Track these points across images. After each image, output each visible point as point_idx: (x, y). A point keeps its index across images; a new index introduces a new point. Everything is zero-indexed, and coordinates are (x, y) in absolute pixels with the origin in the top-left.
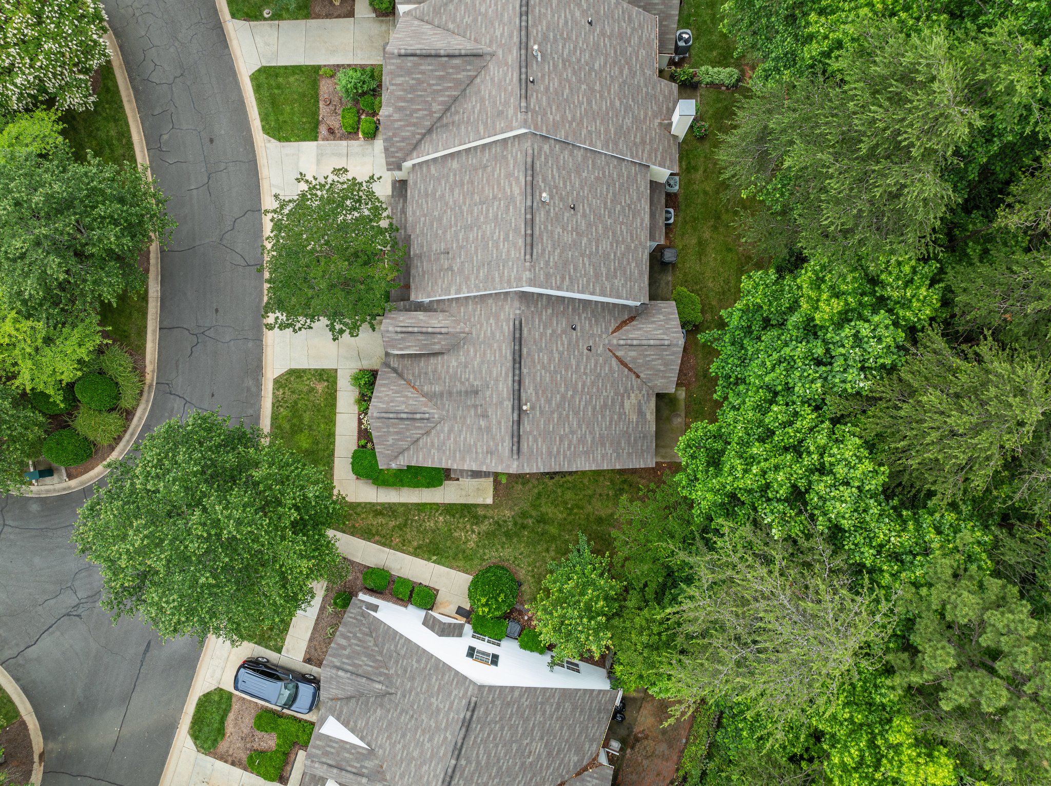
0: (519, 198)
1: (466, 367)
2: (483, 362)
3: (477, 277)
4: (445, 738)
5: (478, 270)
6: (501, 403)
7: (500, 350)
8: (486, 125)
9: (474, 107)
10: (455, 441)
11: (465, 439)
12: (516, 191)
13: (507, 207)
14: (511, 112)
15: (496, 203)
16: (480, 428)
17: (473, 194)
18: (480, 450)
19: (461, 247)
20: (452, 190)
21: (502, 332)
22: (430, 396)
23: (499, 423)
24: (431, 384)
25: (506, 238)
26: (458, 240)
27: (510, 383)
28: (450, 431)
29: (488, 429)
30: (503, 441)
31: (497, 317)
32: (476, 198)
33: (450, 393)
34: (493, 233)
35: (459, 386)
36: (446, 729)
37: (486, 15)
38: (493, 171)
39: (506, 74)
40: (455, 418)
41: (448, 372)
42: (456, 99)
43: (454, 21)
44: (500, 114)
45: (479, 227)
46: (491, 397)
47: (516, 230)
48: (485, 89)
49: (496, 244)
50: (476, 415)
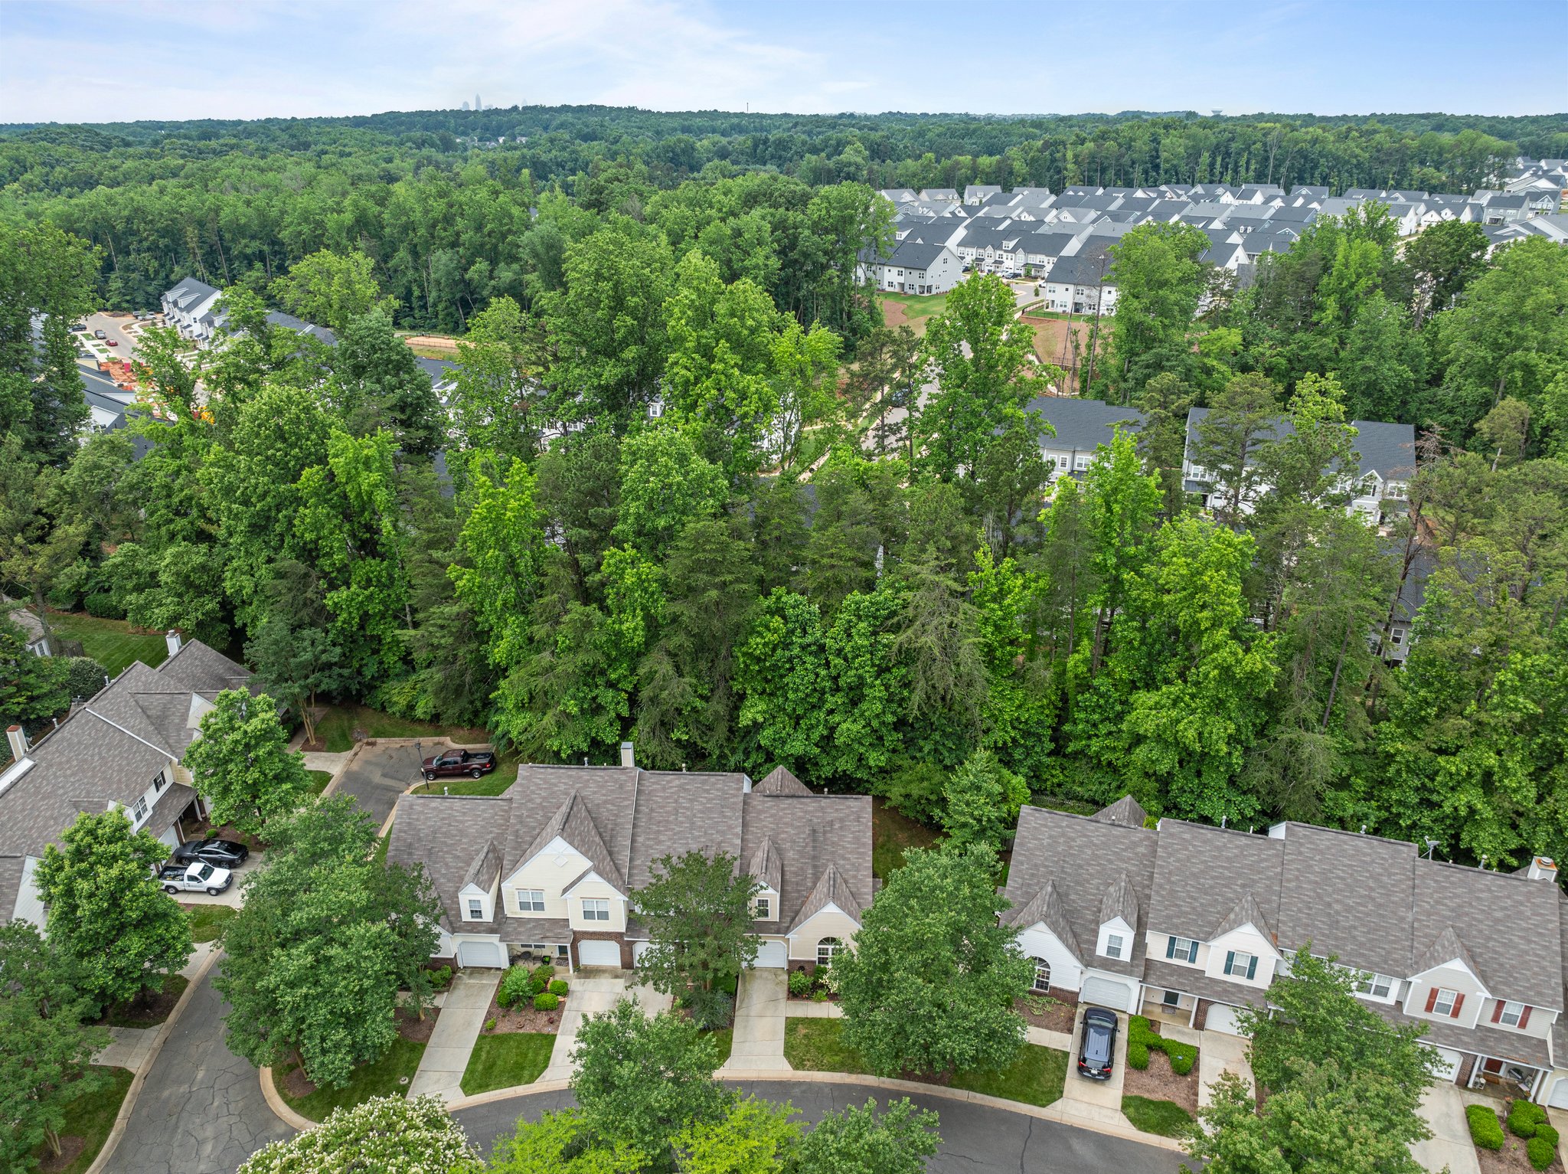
0: (684, 781)
1: (794, 841)
2: (792, 825)
3: (730, 818)
5: (726, 817)
6: (822, 808)
7: (784, 809)
8: (625, 799)
9: (608, 810)
10: (851, 853)
11: (849, 842)
12: (677, 782)
13: (686, 790)
14: (623, 777)
15: (681, 800)
16: (841, 828)
17: (667, 821)
18: (858, 828)
19: (706, 833)
20: (660, 842)
21: (771, 807)
22: (816, 879)
23: (837, 810)
24: (806, 878)
25: (707, 791)
26: (699, 837)
27: (808, 800)
28: (845, 859)
29: (841, 820)
30: (849, 807)
31: (760, 812)
32: (672, 818)
33: (814, 858)
34: (701, 803)
35: (809, 848)
36: (1062, 827)
37: (544, 798)
38: (656, 802)
39: (595, 781)
40: (833, 853)
41: (798, 860)
42: (596, 826)
43: (534, 828)
44: (621, 787)
45: (694, 816)
46: (818, 817)
47: (704, 783)
48: (599, 799)
49: (710, 800)
50: (831, 832)
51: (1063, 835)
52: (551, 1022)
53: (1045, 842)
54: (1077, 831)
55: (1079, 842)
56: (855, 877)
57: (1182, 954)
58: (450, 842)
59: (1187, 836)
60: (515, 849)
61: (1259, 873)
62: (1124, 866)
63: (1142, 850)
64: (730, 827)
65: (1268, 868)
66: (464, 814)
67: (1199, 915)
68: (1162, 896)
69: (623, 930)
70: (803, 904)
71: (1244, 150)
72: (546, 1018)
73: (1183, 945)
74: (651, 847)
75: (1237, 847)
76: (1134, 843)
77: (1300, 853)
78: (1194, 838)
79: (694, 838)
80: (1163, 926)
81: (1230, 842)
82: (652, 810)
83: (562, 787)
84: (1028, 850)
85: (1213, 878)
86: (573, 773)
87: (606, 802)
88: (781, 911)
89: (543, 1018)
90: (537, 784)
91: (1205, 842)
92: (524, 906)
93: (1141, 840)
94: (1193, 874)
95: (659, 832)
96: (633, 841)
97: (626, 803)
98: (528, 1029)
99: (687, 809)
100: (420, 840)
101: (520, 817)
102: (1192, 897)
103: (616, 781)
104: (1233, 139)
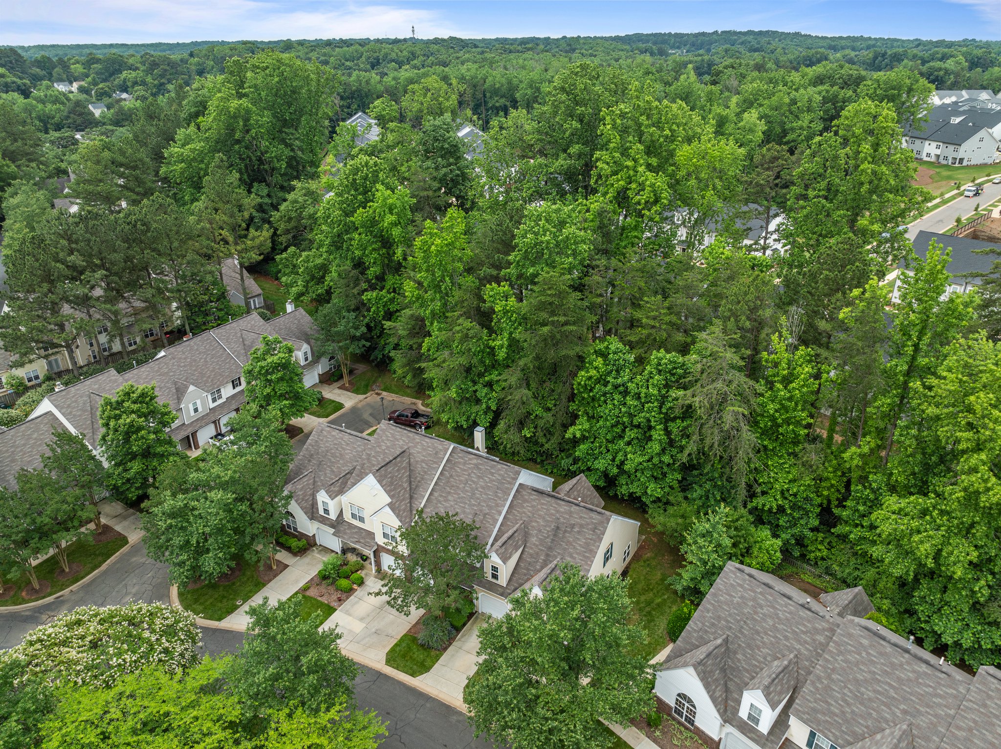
1: (540, 531)
2: (544, 518)
3: (500, 498)
4: (761, 593)
5: (497, 496)
6: (571, 512)
7: (543, 504)
8: (435, 462)
9: (422, 467)
10: (577, 554)
11: (580, 545)
12: (475, 461)
13: (478, 468)
14: (440, 447)
15: (473, 475)
16: (579, 532)
17: (458, 487)
18: (590, 537)
19: (479, 504)
21: (534, 500)
22: (545, 564)
23: (581, 517)
24: (537, 561)
25: (492, 474)
26: (474, 505)
28: (571, 556)
29: (581, 526)
30: (591, 518)
31: (525, 501)
32: (461, 486)
33: (550, 548)
34: (485, 482)
35: (549, 540)
36: (755, 592)
37: (388, 447)
38: (456, 471)
39: (423, 445)
40: (565, 549)
41: (537, 546)
42: (410, 476)
44: (436, 453)
45: (477, 489)
46: (565, 518)
47: (493, 467)
48: (419, 457)
49: (491, 481)
50: (570, 533)
51: (754, 599)
52: (340, 600)
53: (735, 600)
54: (767, 600)
55: (765, 611)
58: (333, 460)
59: (865, 642)
61: (928, 706)
62: (798, 647)
63: (820, 639)
64: (497, 505)
65: (939, 705)
66: (347, 444)
67: (847, 721)
68: (817, 689)
70: (527, 580)
72: (337, 596)
73: (823, 742)
74: (440, 502)
75: (914, 671)
76: (815, 629)
77: (985, 706)
78: (871, 646)
79: (470, 505)
80: (805, 717)
81: (908, 663)
82: (451, 476)
83: (401, 443)
84: (718, 602)
85: (875, 691)
86: (411, 435)
87: (423, 461)
88: (510, 580)
89: (335, 595)
90: (387, 436)
91: (881, 654)
92: (354, 516)
93: (824, 630)
94: (857, 680)
95: (449, 493)
97: (435, 465)
98: (324, 599)
99: (473, 481)
100: (318, 453)
101: (369, 455)
102: (845, 701)
103: (435, 448)
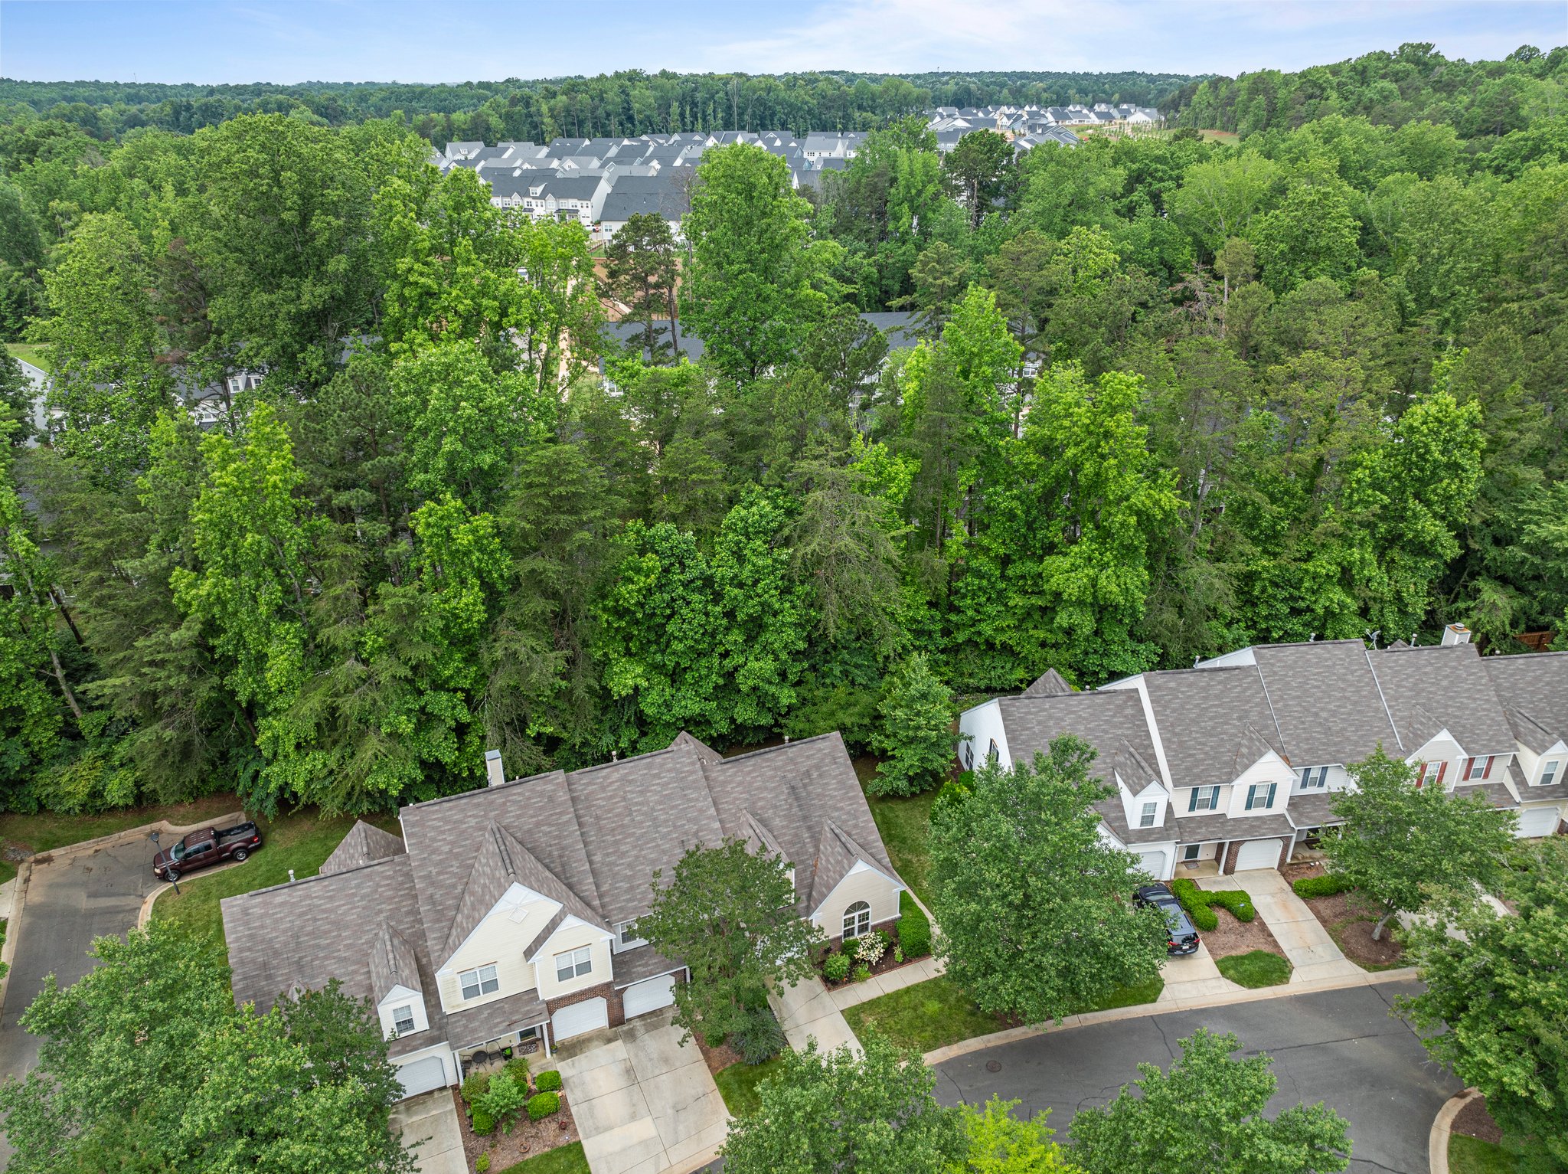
0: (622, 772)
1: (776, 807)
2: (766, 788)
3: (697, 800)
4: (1051, 707)
5: (691, 800)
6: (792, 759)
7: (750, 772)
8: (561, 814)
9: (546, 834)
10: (842, 800)
11: (835, 789)
12: (616, 776)
13: (630, 782)
14: (549, 787)
15: (629, 796)
16: (820, 776)
17: (623, 826)
18: (837, 772)
19: (675, 827)
20: (623, 855)
21: (735, 775)
22: (816, 841)
23: (808, 757)
24: (805, 844)
25: (657, 776)
26: (670, 833)
27: (773, 755)
28: (837, 809)
29: (817, 767)
30: (820, 750)
31: (725, 783)
32: (627, 820)
33: (805, 818)
34: (656, 792)
35: (795, 810)
36: (1045, 710)
37: (452, 843)
38: (600, 807)
39: (514, 802)
40: (822, 807)
43: (454, 886)
44: (551, 799)
45: (653, 810)
46: (790, 771)
47: (649, 767)
48: (528, 823)
49: (665, 786)
50: (811, 784)
51: (1051, 717)
52: (563, 1127)
54: (1061, 710)
55: (1068, 721)
56: (856, 826)
57: (1204, 804)
58: (323, 942)
59: (1172, 685)
60: (439, 921)
61: (1248, 702)
62: (1120, 732)
63: (1129, 711)
64: (701, 811)
65: (1252, 695)
66: (331, 898)
67: (1214, 758)
68: (1174, 750)
69: (610, 978)
70: (813, 874)
71: (709, 99)
72: (554, 1125)
73: (1205, 794)
74: (614, 864)
75: (1220, 682)
76: (1118, 706)
77: (1275, 673)
78: (1179, 684)
79: (664, 837)
81: (1212, 679)
82: (598, 818)
83: (473, 822)
84: (1023, 742)
85: (1211, 719)
86: (480, 799)
87: (538, 824)
89: (549, 1129)
90: (434, 828)
91: (1190, 686)
92: (470, 992)
93: (1125, 702)
94: (1192, 720)
95: (616, 842)
96: (591, 863)
97: (566, 818)
98: (537, 1150)
99: (641, 804)
100: (277, 954)
101: (428, 876)
102: (1200, 743)
103: (541, 794)
104: (695, 89)
